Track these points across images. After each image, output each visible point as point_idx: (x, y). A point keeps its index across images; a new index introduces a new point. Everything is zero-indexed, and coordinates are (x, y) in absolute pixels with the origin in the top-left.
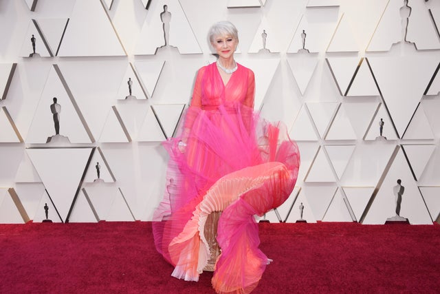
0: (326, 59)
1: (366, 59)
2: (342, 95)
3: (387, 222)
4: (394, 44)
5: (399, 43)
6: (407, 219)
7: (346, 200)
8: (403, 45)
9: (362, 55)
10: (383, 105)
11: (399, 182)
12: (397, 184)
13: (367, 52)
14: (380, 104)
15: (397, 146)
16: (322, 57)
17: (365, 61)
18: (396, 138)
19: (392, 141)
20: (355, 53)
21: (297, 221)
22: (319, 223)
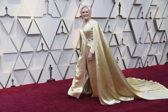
0: (18, 19)
1: (34, 20)
2: (26, 34)
3: (47, 81)
4: (44, 15)
5: (46, 14)
6: (54, 79)
7: (31, 75)
8: (47, 15)
9: (32, 18)
10: (42, 38)
11: (50, 66)
12: (50, 67)
13: (34, 17)
14: (41, 37)
15: (49, 53)
16: (16, 18)
17: (33, 20)
18: (48, 50)
19: (47, 51)
20: (29, 17)
21: (11, 87)
22: (21, 86)
